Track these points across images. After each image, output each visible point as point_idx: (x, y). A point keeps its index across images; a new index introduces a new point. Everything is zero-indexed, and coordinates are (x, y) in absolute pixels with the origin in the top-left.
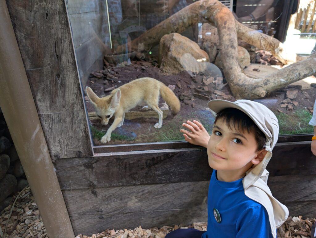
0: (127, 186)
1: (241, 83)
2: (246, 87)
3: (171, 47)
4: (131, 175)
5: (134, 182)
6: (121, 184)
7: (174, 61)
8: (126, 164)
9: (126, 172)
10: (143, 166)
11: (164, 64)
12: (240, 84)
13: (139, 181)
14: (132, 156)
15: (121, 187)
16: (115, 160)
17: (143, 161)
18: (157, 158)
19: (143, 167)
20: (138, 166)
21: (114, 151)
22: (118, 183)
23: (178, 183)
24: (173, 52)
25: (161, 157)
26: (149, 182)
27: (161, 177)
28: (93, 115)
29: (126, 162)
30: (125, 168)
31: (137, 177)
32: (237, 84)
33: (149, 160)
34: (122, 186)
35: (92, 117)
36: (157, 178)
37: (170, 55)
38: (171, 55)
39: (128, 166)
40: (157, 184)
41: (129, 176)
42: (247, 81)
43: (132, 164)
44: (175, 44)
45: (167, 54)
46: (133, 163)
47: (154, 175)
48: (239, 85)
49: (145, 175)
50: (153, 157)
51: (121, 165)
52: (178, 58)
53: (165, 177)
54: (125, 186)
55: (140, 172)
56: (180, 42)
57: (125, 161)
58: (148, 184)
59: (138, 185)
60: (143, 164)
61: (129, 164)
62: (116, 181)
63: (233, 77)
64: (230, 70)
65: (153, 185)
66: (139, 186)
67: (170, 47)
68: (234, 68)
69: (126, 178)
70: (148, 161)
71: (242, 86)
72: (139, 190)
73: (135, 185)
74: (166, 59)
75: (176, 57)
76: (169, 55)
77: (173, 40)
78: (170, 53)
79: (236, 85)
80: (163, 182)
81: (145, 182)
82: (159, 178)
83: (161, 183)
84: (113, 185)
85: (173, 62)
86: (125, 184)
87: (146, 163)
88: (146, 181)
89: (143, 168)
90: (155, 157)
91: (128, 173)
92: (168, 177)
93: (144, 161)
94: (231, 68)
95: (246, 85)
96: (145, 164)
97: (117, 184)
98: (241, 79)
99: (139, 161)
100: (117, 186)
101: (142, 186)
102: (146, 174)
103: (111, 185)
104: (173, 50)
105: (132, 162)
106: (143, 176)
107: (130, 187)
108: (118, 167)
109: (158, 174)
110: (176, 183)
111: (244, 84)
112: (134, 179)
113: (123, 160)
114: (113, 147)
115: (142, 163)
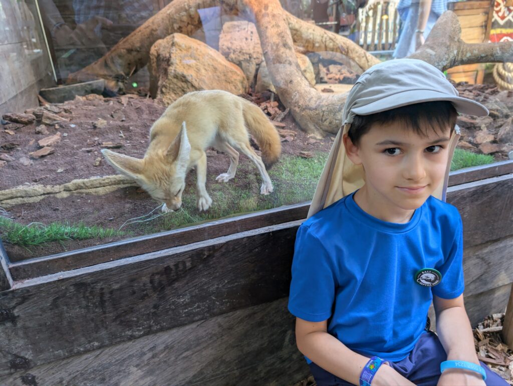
0: (111, 345)
1: (313, 104)
2: (324, 109)
3: (173, 56)
4: (118, 317)
5: (129, 333)
6: (96, 344)
7: (183, 82)
8: (102, 295)
9: (104, 313)
10: (146, 290)
11: (164, 89)
12: (312, 106)
13: (141, 328)
14: (114, 272)
15: (98, 352)
16: (72, 289)
17: (144, 279)
18: (176, 266)
19: (145, 292)
20: (134, 293)
21: (68, 268)
22: (90, 342)
23: (229, 314)
24: (178, 66)
25: (184, 263)
26: (164, 324)
27: (189, 309)
28: (10, 196)
29: (102, 289)
30: (102, 303)
31: (135, 319)
32: (307, 108)
33: (157, 274)
34: (99, 348)
35: (9, 201)
36: (181, 311)
37: (173, 71)
38: (175, 71)
39: (107, 297)
40: (182, 325)
41: (114, 320)
42: (324, 99)
43: (117, 290)
44: (179, 51)
45: (166, 72)
46: (120, 289)
47: (173, 307)
48: (310, 109)
49: (152, 310)
50: (166, 266)
51: (91, 297)
52: (188, 76)
53: (198, 307)
54: (107, 346)
55: (141, 306)
56: (189, 48)
57: (99, 286)
58: (162, 329)
59: (140, 337)
60: (144, 285)
61: (111, 292)
62: (83, 339)
63: (297, 96)
64: (289, 85)
65: (175, 331)
66: (141, 340)
67: (170, 57)
68: (296, 81)
69: (106, 328)
70: (157, 277)
71: (316, 109)
72: (143, 348)
73: (132, 338)
74: (167, 81)
75: (185, 73)
76: (171, 72)
77: (173, 44)
78: (171, 69)
79: (304, 109)
80: (196, 318)
81: (155, 328)
82: (187, 310)
83: (193, 322)
84: (75, 351)
85: (180, 84)
86: (107, 342)
87: (152, 282)
88: (157, 325)
89: (147, 295)
90: (171, 264)
91: (111, 315)
92: (207, 305)
93: (146, 279)
94: (291, 81)
95: (323, 106)
96: (150, 285)
97: (88, 346)
98: (312, 98)
99: (132, 280)
100: (87, 351)
101: (150, 337)
102: (156, 307)
103: (71, 351)
104: (178, 61)
105: (116, 286)
106: (148, 314)
107: (120, 347)
108: (84, 303)
109: (183, 302)
110: (225, 315)
111: (319, 105)
112: (128, 325)
113: (92, 285)
114: (63, 258)
115: (141, 284)
